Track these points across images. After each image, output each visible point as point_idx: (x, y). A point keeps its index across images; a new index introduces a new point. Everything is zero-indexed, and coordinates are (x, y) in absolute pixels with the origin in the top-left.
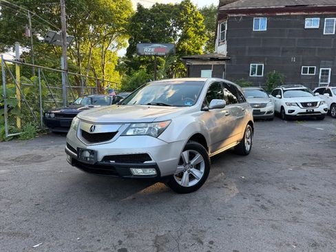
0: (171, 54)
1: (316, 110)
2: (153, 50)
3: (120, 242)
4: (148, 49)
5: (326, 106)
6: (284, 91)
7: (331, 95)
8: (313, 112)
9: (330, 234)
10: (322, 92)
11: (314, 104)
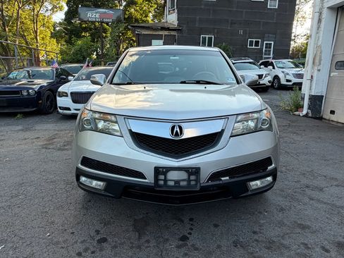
0: (119, 21)
1: (262, 82)
2: (97, 16)
3: (98, 232)
4: (93, 15)
5: (270, 78)
6: (234, 64)
7: (274, 68)
8: (259, 84)
9: (292, 198)
10: (266, 64)
11: (260, 76)
